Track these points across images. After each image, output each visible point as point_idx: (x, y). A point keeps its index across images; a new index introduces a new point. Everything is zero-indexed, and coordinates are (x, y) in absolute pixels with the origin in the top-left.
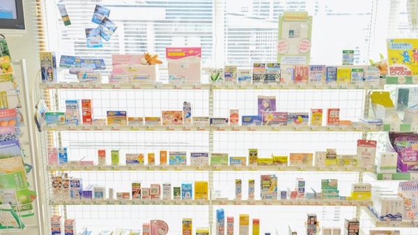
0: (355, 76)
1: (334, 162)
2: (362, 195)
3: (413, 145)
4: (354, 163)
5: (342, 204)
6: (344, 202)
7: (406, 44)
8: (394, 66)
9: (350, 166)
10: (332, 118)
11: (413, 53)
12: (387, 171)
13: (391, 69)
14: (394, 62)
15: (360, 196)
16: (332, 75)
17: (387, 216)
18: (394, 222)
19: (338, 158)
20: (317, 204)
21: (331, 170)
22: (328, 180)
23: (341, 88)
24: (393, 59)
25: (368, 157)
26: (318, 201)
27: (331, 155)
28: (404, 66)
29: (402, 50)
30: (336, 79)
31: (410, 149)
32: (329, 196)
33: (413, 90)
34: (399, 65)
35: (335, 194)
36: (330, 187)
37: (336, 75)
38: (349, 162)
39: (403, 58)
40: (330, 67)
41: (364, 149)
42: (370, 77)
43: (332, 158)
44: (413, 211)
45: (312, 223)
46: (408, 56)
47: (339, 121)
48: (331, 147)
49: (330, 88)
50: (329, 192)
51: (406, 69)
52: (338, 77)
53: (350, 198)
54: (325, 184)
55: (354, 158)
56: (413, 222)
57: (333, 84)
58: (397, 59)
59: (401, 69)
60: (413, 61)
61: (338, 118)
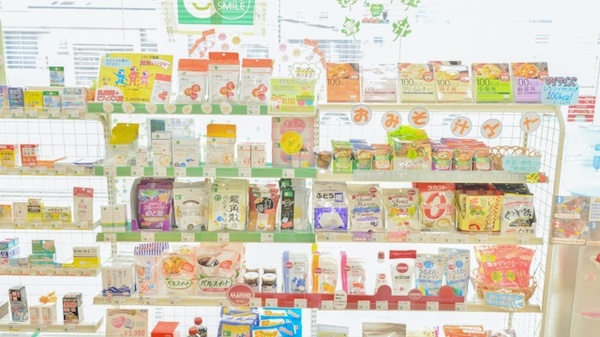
0: (50, 100)
1: (38, 217)
2: (85, 261)
3: (161, 195)
4: (65, 218)
5: (55, 274)
6: (57, 270)
7: (123, 61)
8: (104, 88)
9: (57, 223)
10: (26, 158)
11: (130, 72)
12: (111, 229)
13: (100, 92)
14: (105, 84)
15: (82, 263)
16: (17, 99)
17: (110, 290)
18: (117, 298)
19: (43, 211)
20: (21, 274)
21: (33, 227)
22: (41, 241)
23: (28, 117)
24: (104, 79)
25: (84, 211)
26: (24, 269)
27: (34, 208)
28: (116, 89)
29: (117, 68)
30: (23, 105)
31: (156, 200)
32: (40, 263)
33: (170, 122)
34: (109, 87)
35: (48, 260)
36: (43, 251)
37: (23, 99)
38: (57, 216)
39: (117, 79)
40: (13, 89)
41: (79, 199)
42: (68, 104)
43: (35, 211)
44: (146, 283)
45: (15, 299)
46: (123, 76)
47: (36, 162)
48: (35, 196)
49: (14, 116)
50: (39, 257)
51: (117, 93)
52: (26, 102)
53: (67, 266)
54: (37, 246)
55: (64, 211)
56: (141, 298)
57: (19, 111)
58: (109, 80)
59: (111, 93)
60: (128, 83)
61: (35, 158)
